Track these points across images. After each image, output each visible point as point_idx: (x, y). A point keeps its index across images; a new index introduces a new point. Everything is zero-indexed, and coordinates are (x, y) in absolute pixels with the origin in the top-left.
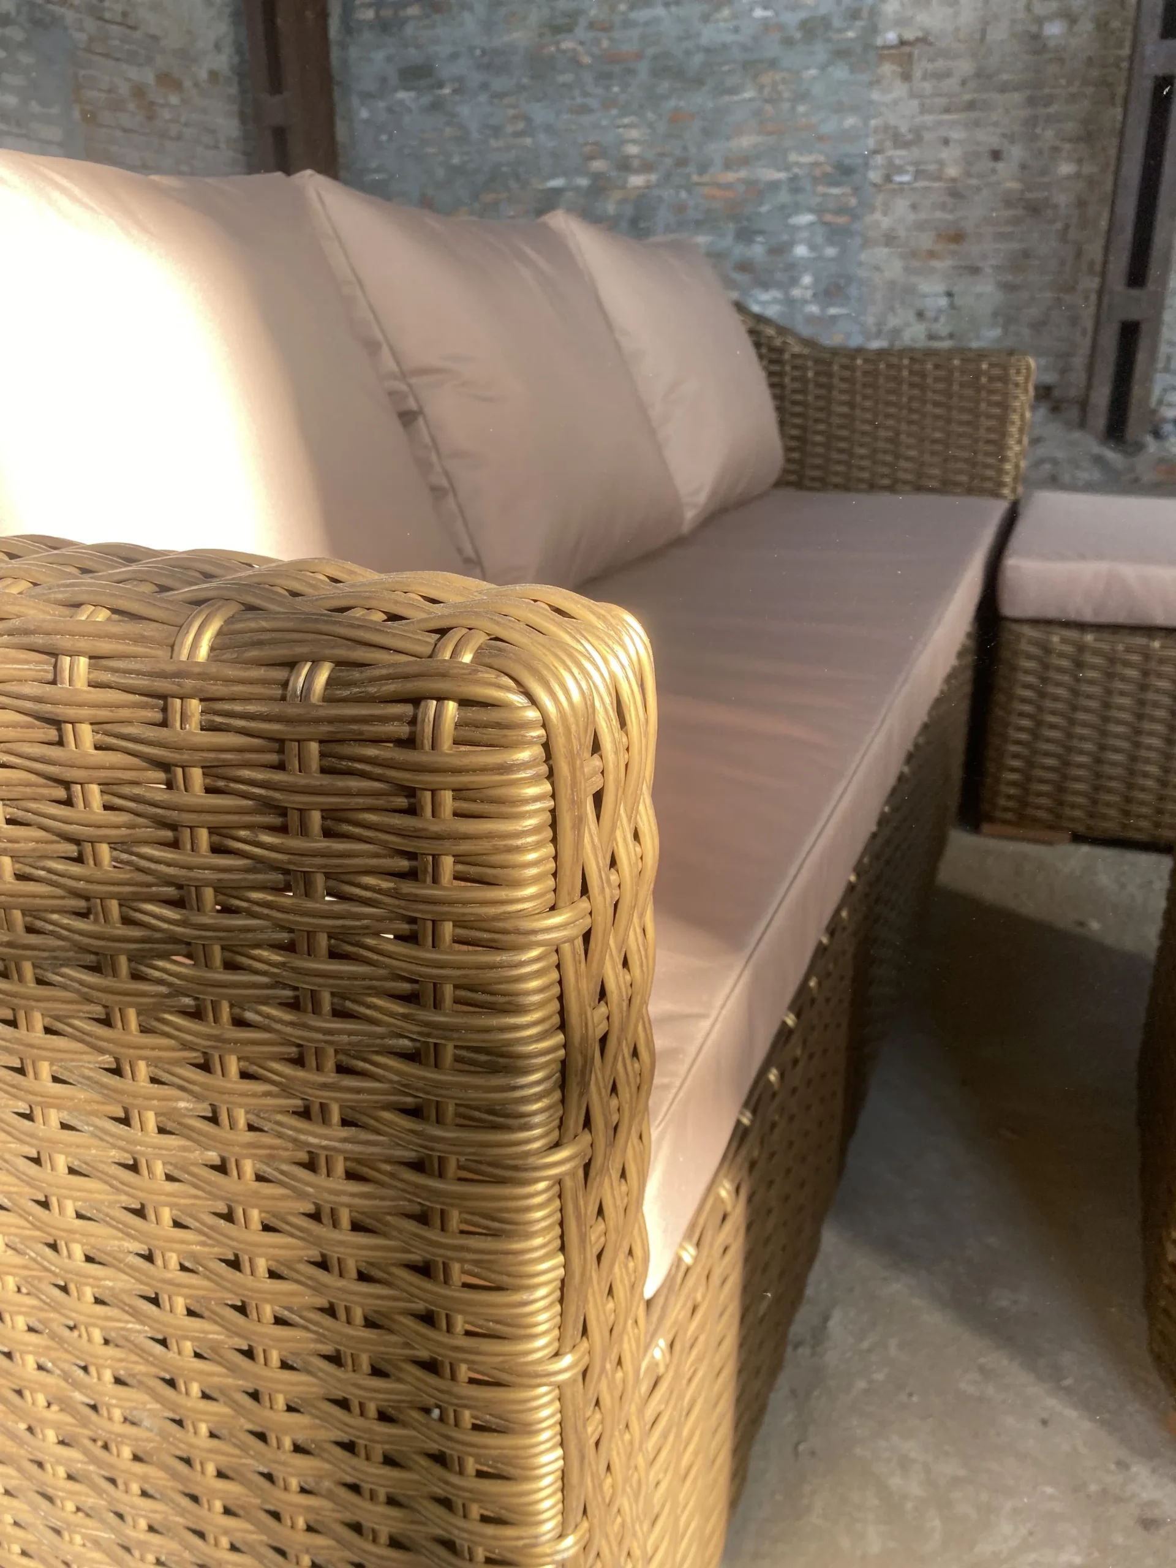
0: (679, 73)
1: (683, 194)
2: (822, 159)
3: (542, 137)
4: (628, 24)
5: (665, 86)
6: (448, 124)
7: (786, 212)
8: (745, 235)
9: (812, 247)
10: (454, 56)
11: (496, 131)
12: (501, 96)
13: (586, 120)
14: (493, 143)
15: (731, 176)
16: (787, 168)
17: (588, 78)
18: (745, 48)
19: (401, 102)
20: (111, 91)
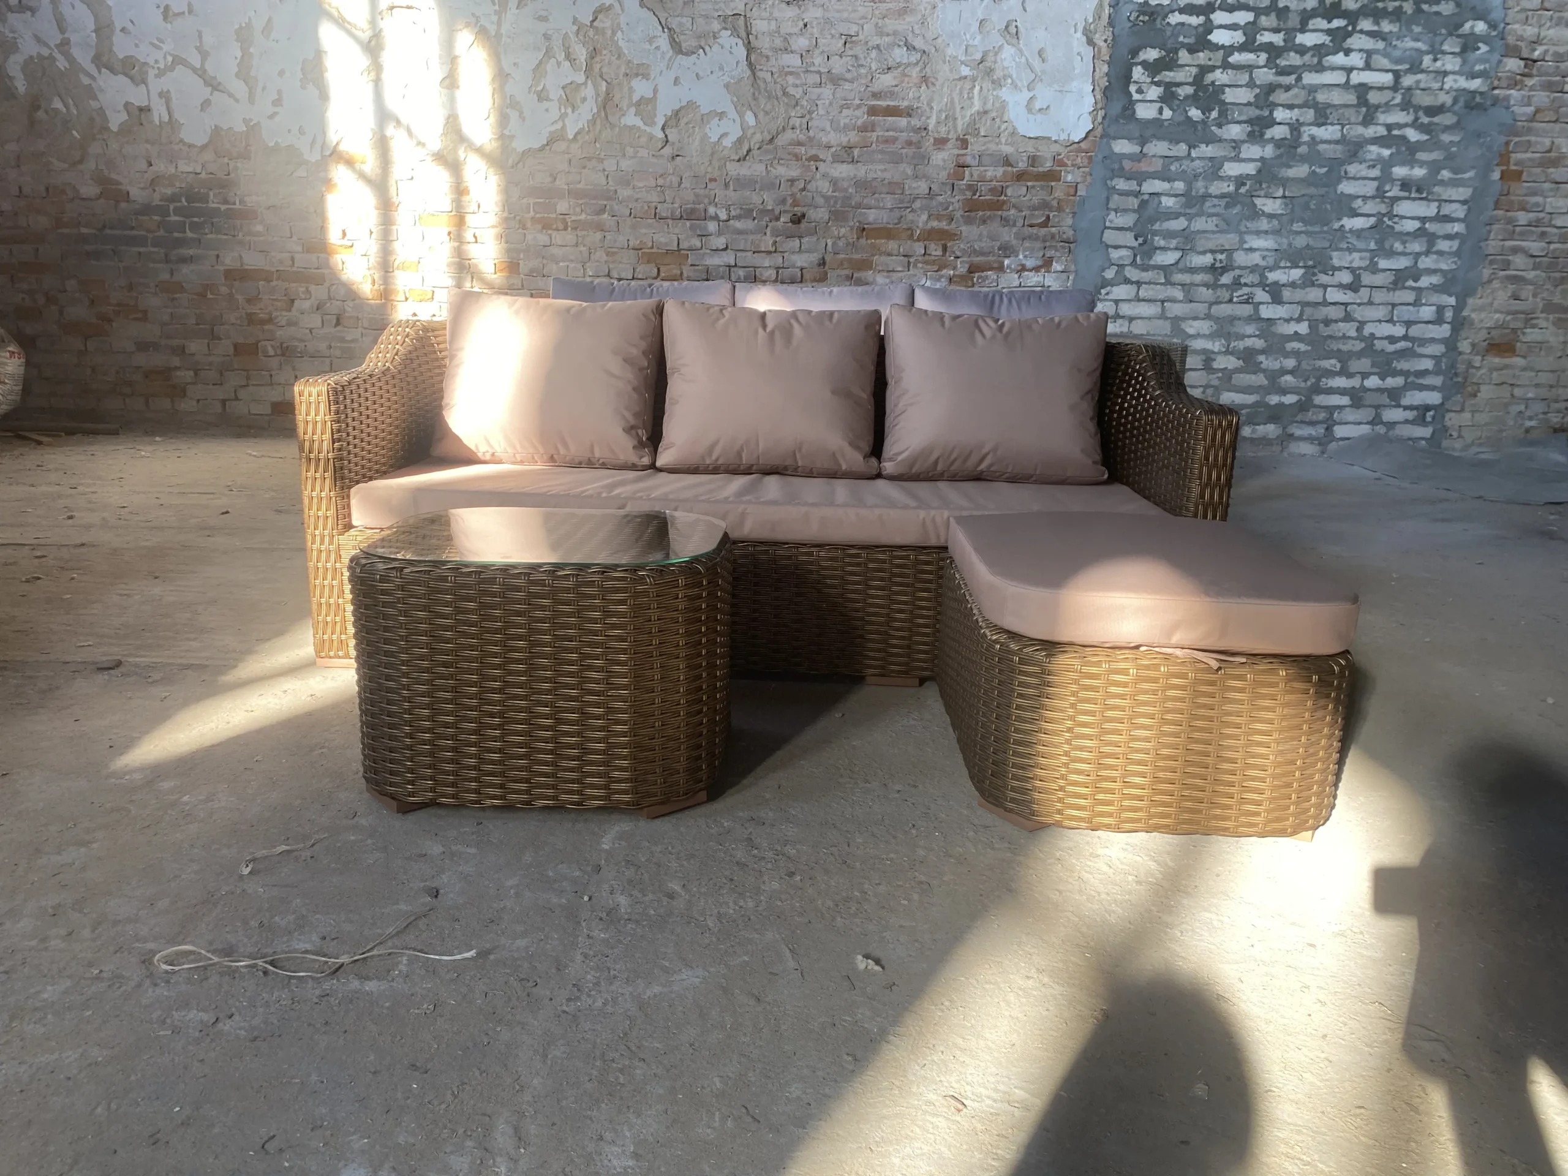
20: (1549, 151)
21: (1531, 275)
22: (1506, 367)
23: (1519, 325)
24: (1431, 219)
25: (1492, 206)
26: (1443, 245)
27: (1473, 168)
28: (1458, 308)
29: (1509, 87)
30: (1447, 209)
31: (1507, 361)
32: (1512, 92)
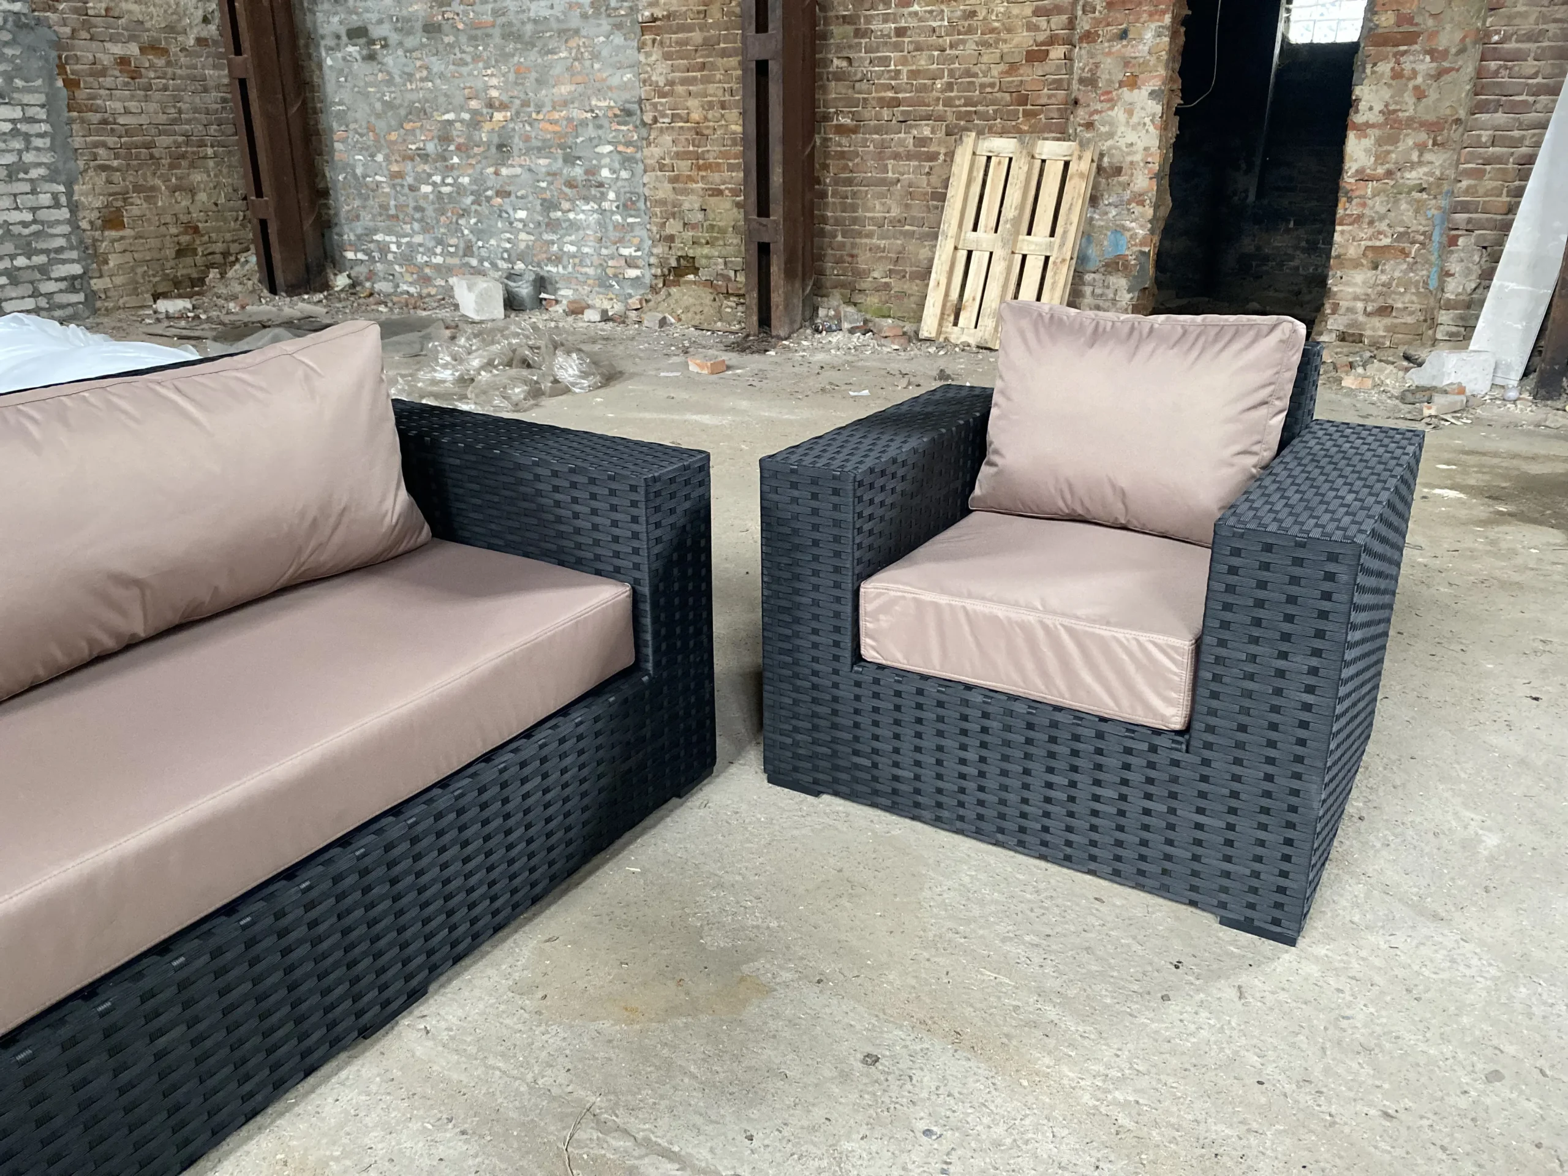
0: (518, 37)
1: (528, 128)
2: (612, 104)
3: (438, 81)
5: (511, 47)
6: (380, 71)
7: (593, 143)
8: (569, 160)
9: (613, 171)
10: (380, 22)
11: (410, 77)
12: (411, 51)
13: (465, 70)
14: (409, 86)
15: (556, 116)
16: (592, 111)
17: (463, 39)
18: (558, 20)
19: (351, 54)
20: (94, 64)
21: (115, 163)
22: (122, 238)
23: (120, 204)
24: (20, 121)
25: (66, 110)
26: (38, 142)
27: (39, 77)
28: (70, 194)
29: (44, 10)
30: (31, 112)
31: (121, 233)
32: (48, 14)
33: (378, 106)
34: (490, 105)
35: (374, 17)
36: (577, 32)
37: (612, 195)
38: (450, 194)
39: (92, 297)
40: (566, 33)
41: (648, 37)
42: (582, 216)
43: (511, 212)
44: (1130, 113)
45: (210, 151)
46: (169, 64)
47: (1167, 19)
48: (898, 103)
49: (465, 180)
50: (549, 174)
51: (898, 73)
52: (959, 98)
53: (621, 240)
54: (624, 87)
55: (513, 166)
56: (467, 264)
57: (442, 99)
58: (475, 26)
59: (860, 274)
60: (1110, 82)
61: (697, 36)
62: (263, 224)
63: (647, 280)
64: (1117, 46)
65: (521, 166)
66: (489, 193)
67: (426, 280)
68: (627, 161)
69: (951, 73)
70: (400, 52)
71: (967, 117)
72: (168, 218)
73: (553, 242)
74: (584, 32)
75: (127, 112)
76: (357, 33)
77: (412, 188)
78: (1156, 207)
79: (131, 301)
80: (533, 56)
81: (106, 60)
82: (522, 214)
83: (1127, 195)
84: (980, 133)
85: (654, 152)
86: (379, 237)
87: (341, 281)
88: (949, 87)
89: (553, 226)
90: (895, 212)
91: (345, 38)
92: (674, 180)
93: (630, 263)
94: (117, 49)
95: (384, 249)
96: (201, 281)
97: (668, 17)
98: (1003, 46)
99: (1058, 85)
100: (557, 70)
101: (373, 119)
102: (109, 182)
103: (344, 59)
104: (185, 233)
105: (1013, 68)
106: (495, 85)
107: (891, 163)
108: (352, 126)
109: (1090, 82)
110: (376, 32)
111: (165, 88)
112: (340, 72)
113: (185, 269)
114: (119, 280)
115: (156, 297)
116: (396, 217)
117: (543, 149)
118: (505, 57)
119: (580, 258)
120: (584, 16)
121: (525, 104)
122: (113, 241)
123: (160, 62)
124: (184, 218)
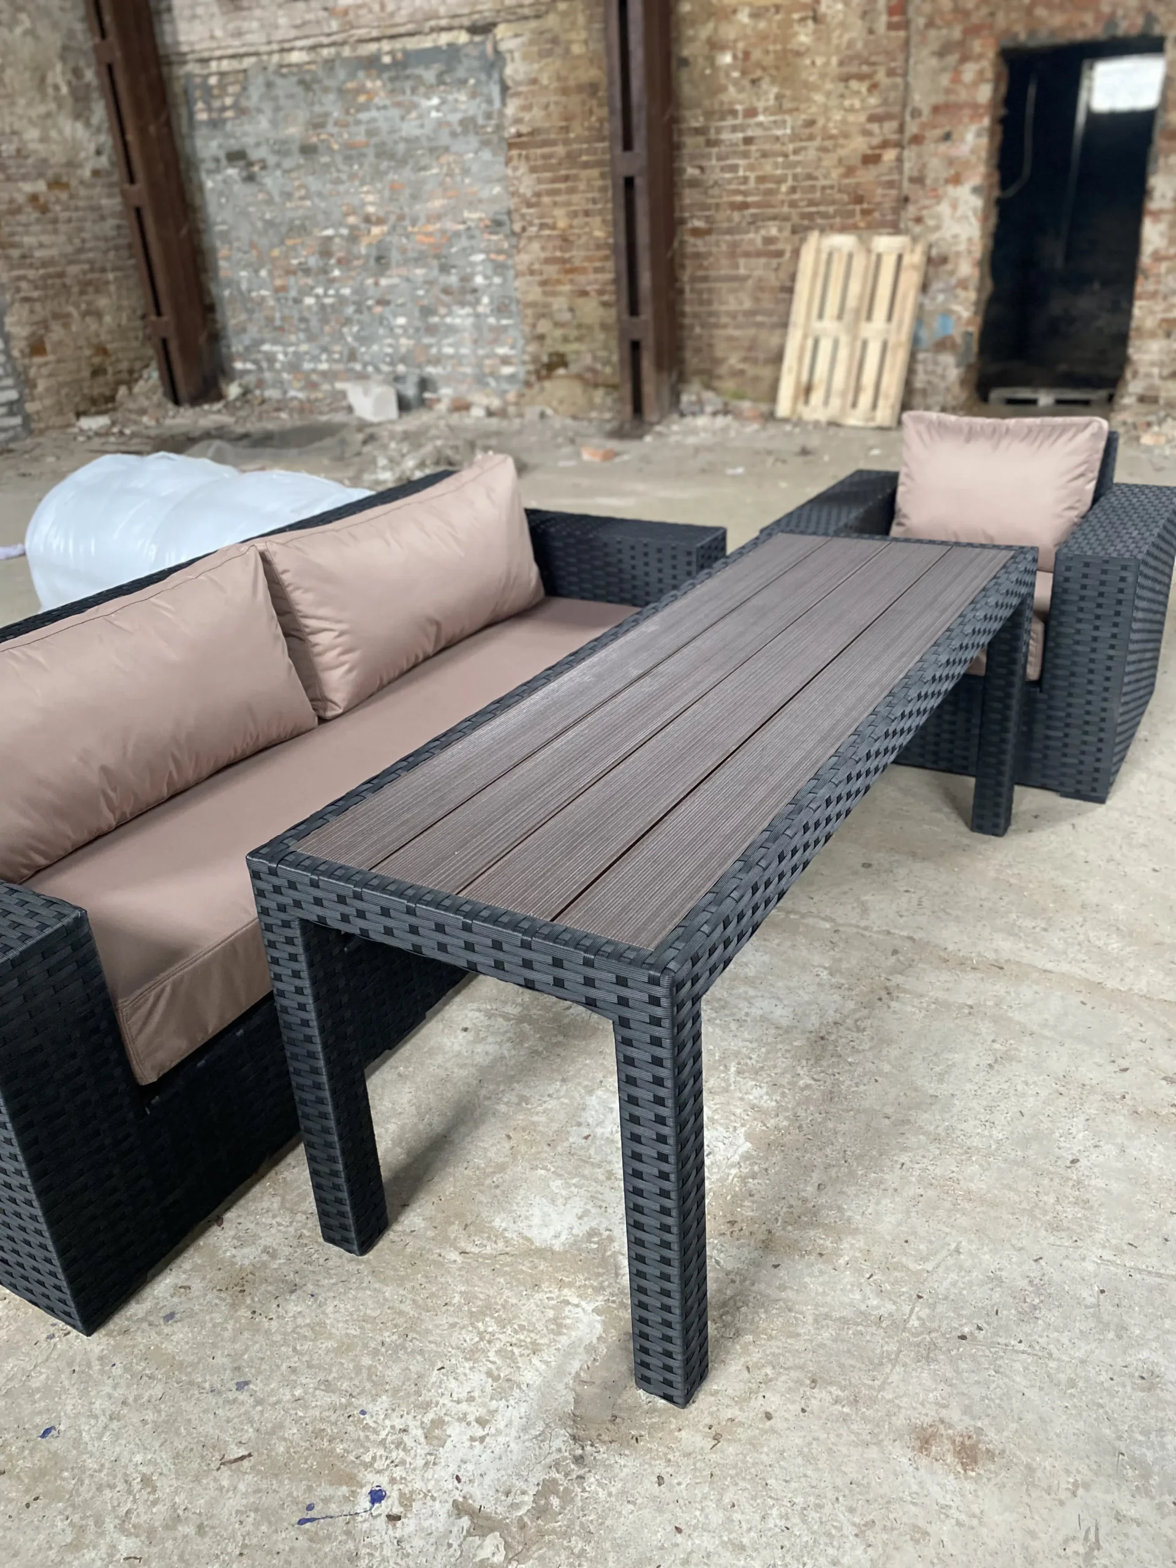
0: (392, 156)
1: (404, 240)
2: (483, 215)
3: (316, 200)
4: (358, 122)
5: (384, 165)
6: (260, 191)
7: (466, 252)
8: (445, 269)
9: (486, 277)
10: (258, 145)
11: (288, 196)
12: (288, 172)
13: (341, 188)
14: (288, 205)
15: (431, 228)
16: (464, 222)
17: (339, 159)
18: (429, 139)
19: (230, 176)
33: (260, 225)
34: (367, 219)
35: (250, 140)
36: (447, 149)
37: (485, 300)
38: (332, 306)
39: (27, 419)
40: (435, 151)
41: (514, 152)
42: (458, 321)
43: (391, 318)
44: (954, 206)
45: (111, 276)
46: (72, 197)
47: (986, 121)
48: (745, 206)
49: (346, 291)
50: (426, 282)
51: (745, 180)
52: (802, 200)
53: (496, 341)
54: (494, 200)
55: (390, 276)
56: (352, 370)
57: (320, 217)
58: (348, 146)
59: (717, 362)
60: (936, 180)
61: (560, 150)
62: (165, 342)
63: (522, 376)
64: (943, 148)
65: (400, 276)
66: (370, 302)
67: (313, 386)
68: (499, 268)
69: (795, 177)
70: (278, 173)
71: (810, 216)
72: (82, 342)
73: (430, 346)
74: (454, 149)
75: (41, 245)
76: (236, 156)
77: (297, 301)
78: (979, 290)
79: (58, 421)
80: (407, 173)
81: (20, 199)
82: (401, 321)
83: (953, 281)
84: (822, 230)
85: (523, 259)
86: (266, 347)
87: (233, 391)
88: (793, 190)
89: (431, 330)
90: (748, 304)
91: (224, 162)
92: (544, 283)
93: (505, 361)
94: (28, 187)
95: (271, 358)
96: (112, 399)
97: (531, 133)
98: (842, 152)
99: (890, 184)
100: (428, 187)
101: (255, 238)
102: (32, 311)
103: (225, 181)
104: (96, 354)
105: (850, 171)
106: (371, 201)
107: (742, 261)
108: (236, 244)
109: (918, 180)
110: (255, 155)
111: (69, 220)
112: (221, 194)
113: (98, 389)
114: (48, 402)
115: (79, 415)
116: (281, 329)
117: (420, 260)
118: (378, 175)
119: (458, 359)
120: (454, 135)
121: (401, 218)
122: (40, 366)
123: (64, 196)
124: (95, 341)
